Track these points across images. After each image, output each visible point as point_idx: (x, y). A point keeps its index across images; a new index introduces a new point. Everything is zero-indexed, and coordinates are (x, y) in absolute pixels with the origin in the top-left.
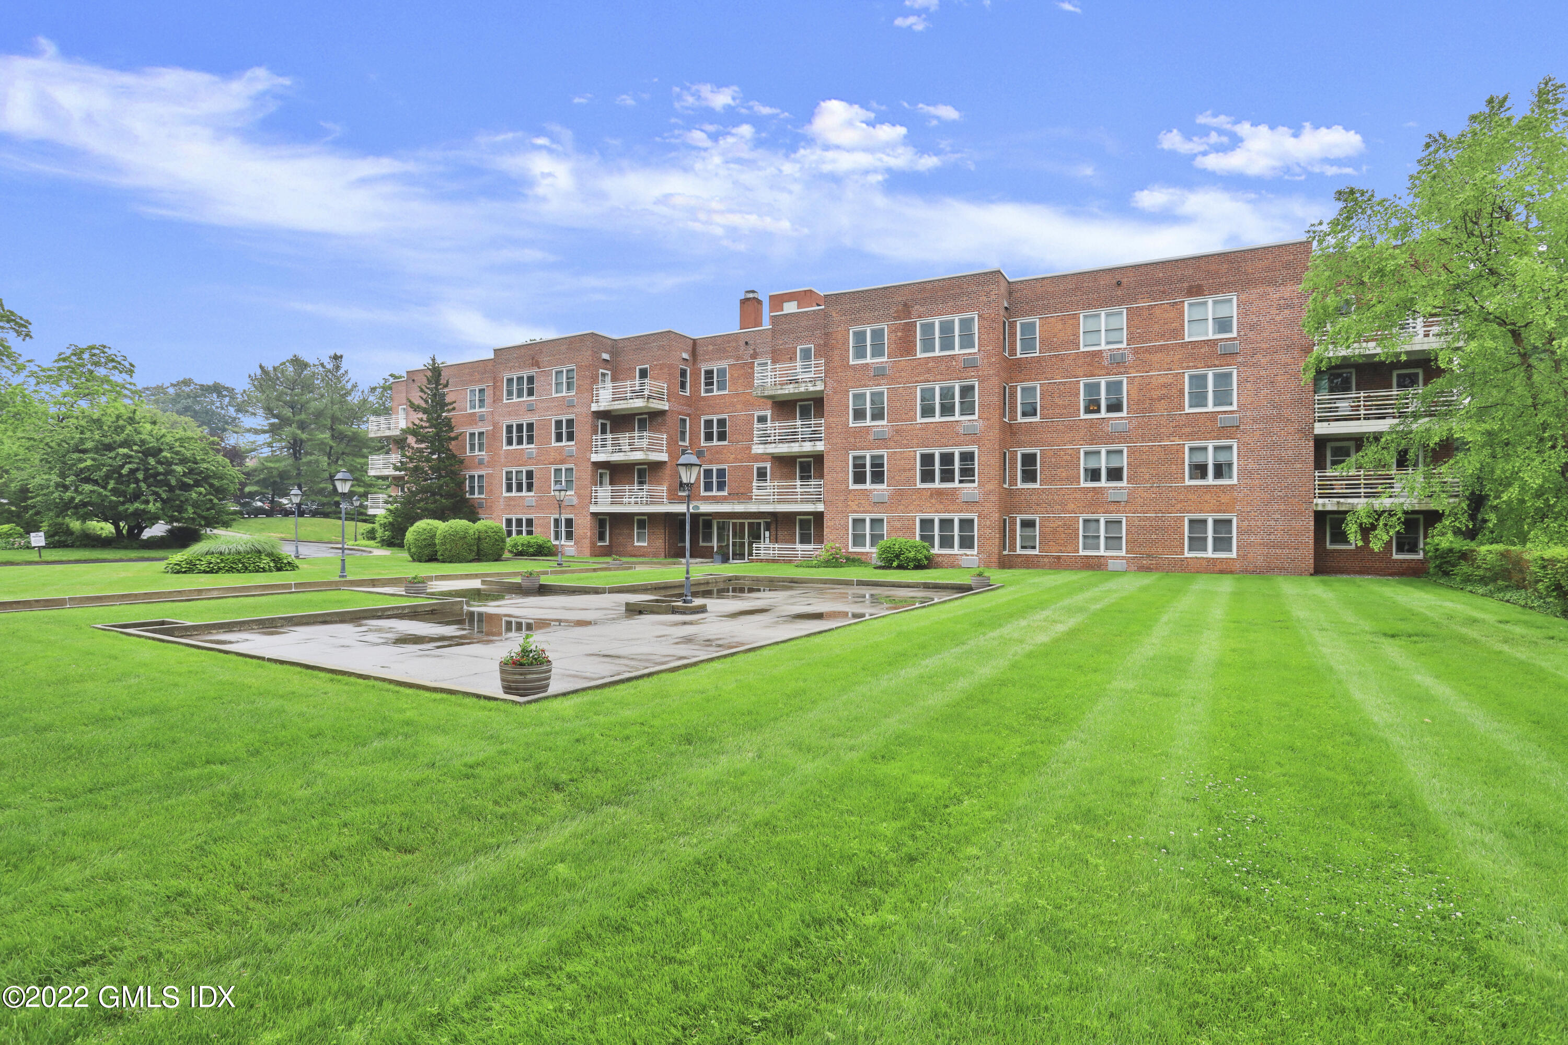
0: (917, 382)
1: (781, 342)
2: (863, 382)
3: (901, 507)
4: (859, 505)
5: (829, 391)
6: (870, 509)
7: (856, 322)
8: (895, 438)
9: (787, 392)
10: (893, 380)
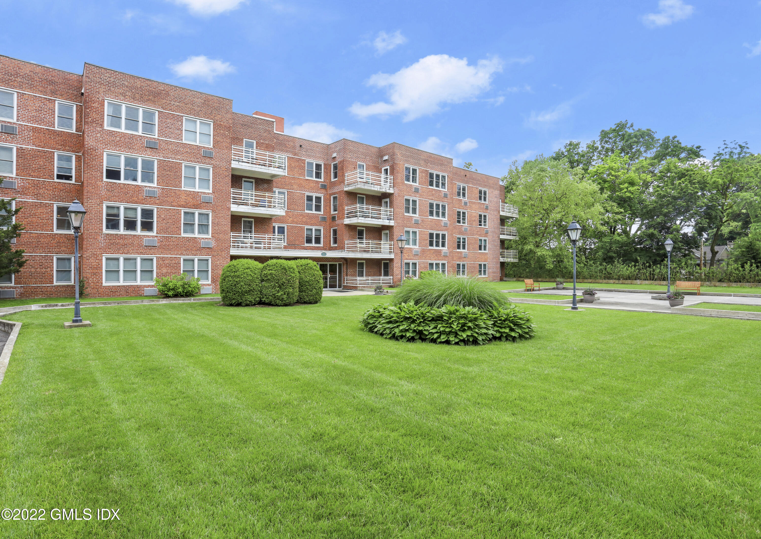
0: (429, 199)
1: (349, 156)
2: (410, 194)
3: (424, 257)
4: (408, 256)
5: (396, 194)
6: (412, 258)
7: (407, 161)
8: (422, 224)
9: (376, 189)
10: (421, 196)
